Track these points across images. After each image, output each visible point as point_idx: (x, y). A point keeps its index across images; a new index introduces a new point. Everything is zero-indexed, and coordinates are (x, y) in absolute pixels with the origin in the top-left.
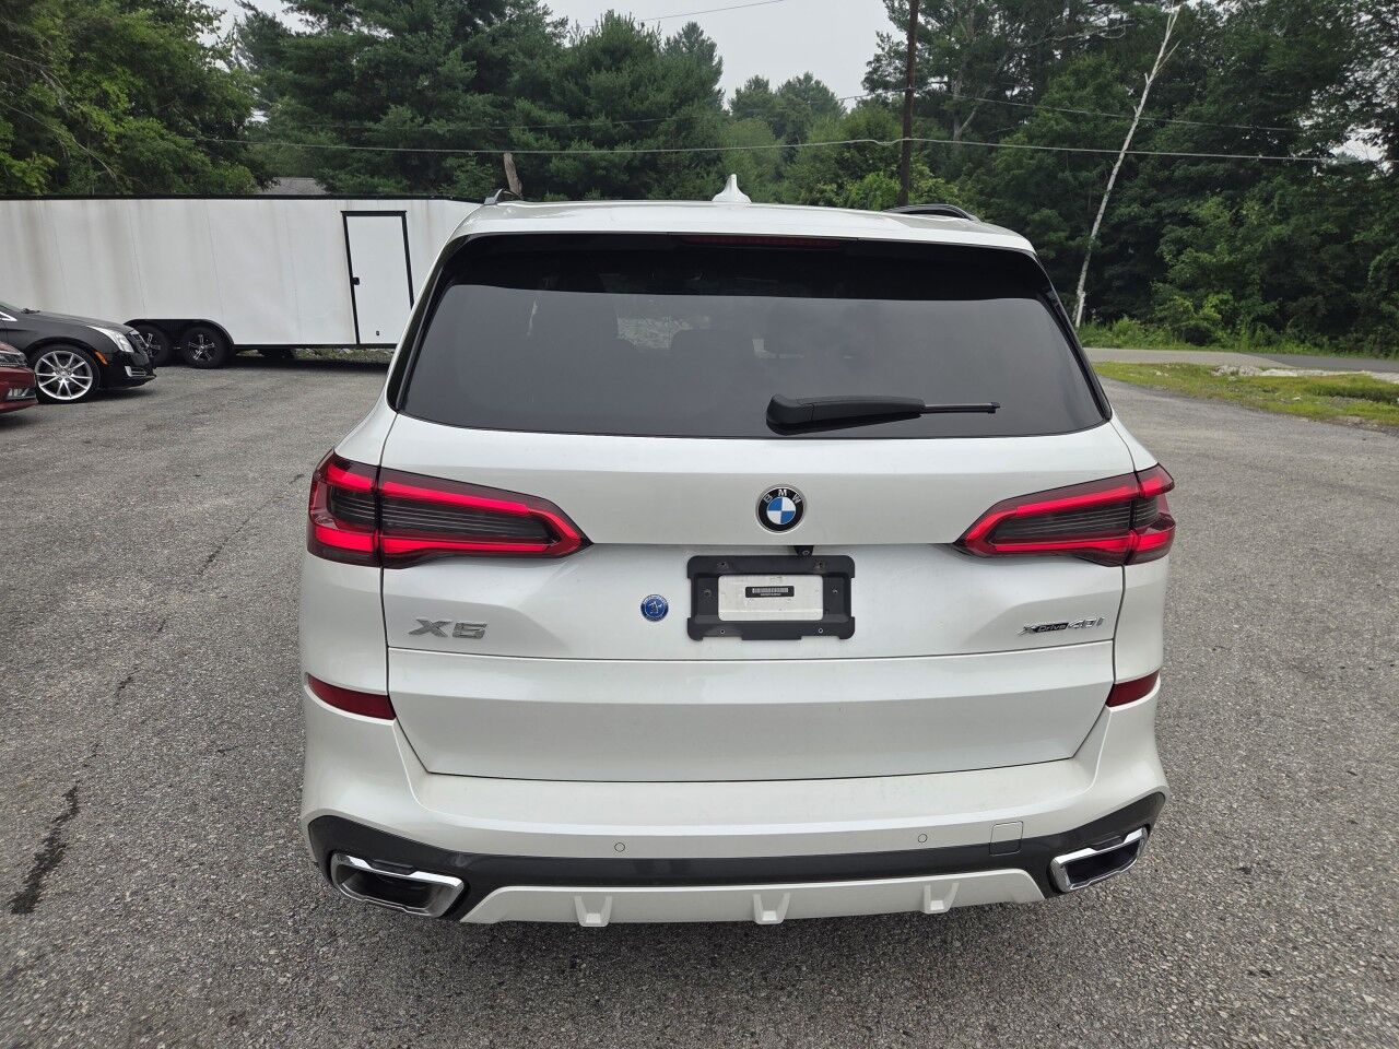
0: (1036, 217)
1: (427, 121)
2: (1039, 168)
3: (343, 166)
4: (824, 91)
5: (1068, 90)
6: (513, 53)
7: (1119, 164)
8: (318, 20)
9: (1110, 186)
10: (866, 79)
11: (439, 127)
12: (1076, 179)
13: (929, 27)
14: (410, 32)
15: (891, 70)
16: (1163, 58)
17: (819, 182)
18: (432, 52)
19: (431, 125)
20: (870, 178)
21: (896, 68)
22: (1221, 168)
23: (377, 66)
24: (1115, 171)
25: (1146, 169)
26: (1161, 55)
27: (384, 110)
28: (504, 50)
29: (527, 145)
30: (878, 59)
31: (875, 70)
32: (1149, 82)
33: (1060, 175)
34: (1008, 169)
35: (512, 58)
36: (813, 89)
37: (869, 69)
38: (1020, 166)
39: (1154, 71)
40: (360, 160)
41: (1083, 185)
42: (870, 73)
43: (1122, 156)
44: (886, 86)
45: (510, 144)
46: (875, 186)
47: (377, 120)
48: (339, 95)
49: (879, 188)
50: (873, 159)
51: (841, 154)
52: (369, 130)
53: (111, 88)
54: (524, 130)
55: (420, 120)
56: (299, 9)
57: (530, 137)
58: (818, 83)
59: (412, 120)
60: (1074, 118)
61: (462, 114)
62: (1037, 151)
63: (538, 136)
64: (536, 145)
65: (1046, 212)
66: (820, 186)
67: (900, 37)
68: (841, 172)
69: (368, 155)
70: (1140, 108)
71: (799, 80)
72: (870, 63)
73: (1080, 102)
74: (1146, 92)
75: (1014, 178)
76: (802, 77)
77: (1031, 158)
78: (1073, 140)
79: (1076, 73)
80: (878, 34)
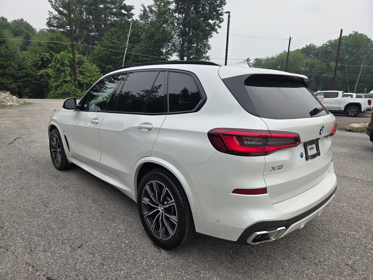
0: (107, 67)
2: (106, 54)
4: (29, 25)
5: (110, 35)
7: (125, 55)
9: (124, 61)
10: (47, 23)
12: (116, 58)
13: (64, 12)
15: (55, 22)
16: (131, 31)
17: (43, 52)
20: (62, 53)
21: (56, 22)
22: (149, 59)
24: (124, 57)
25: (132, 57)
26: (130, 30)
30: (50, 18)
31: (50, 21)
32: (128, 36)
33: (112, 57)
34: (98, 54)
36: (25, 24)
37: (47, 21)
38: (101, 53)
39: (129, 34)
41: (118, 60)
42: (48, 22)
43: (125, 53)
44: (54, 26)
46: (64, 55)
49: (66, 56)
50: (60, 47)
51: (49, 44)
58: (26, 22)
60: (113, 43)
62: (105, 50)
65: (110, 66)
66: (44, 53)
67: (56, 13)
68: (50, 50)
70: (128, 43)
71: (19, 20)
72: (47, 19)
73: (114, 39)
74: (128, 39)
75: (100, 56)
76: (20, 19)
77: (104, 52)
78: (114, 48)
79: (111, 32)
80: (48, 11)
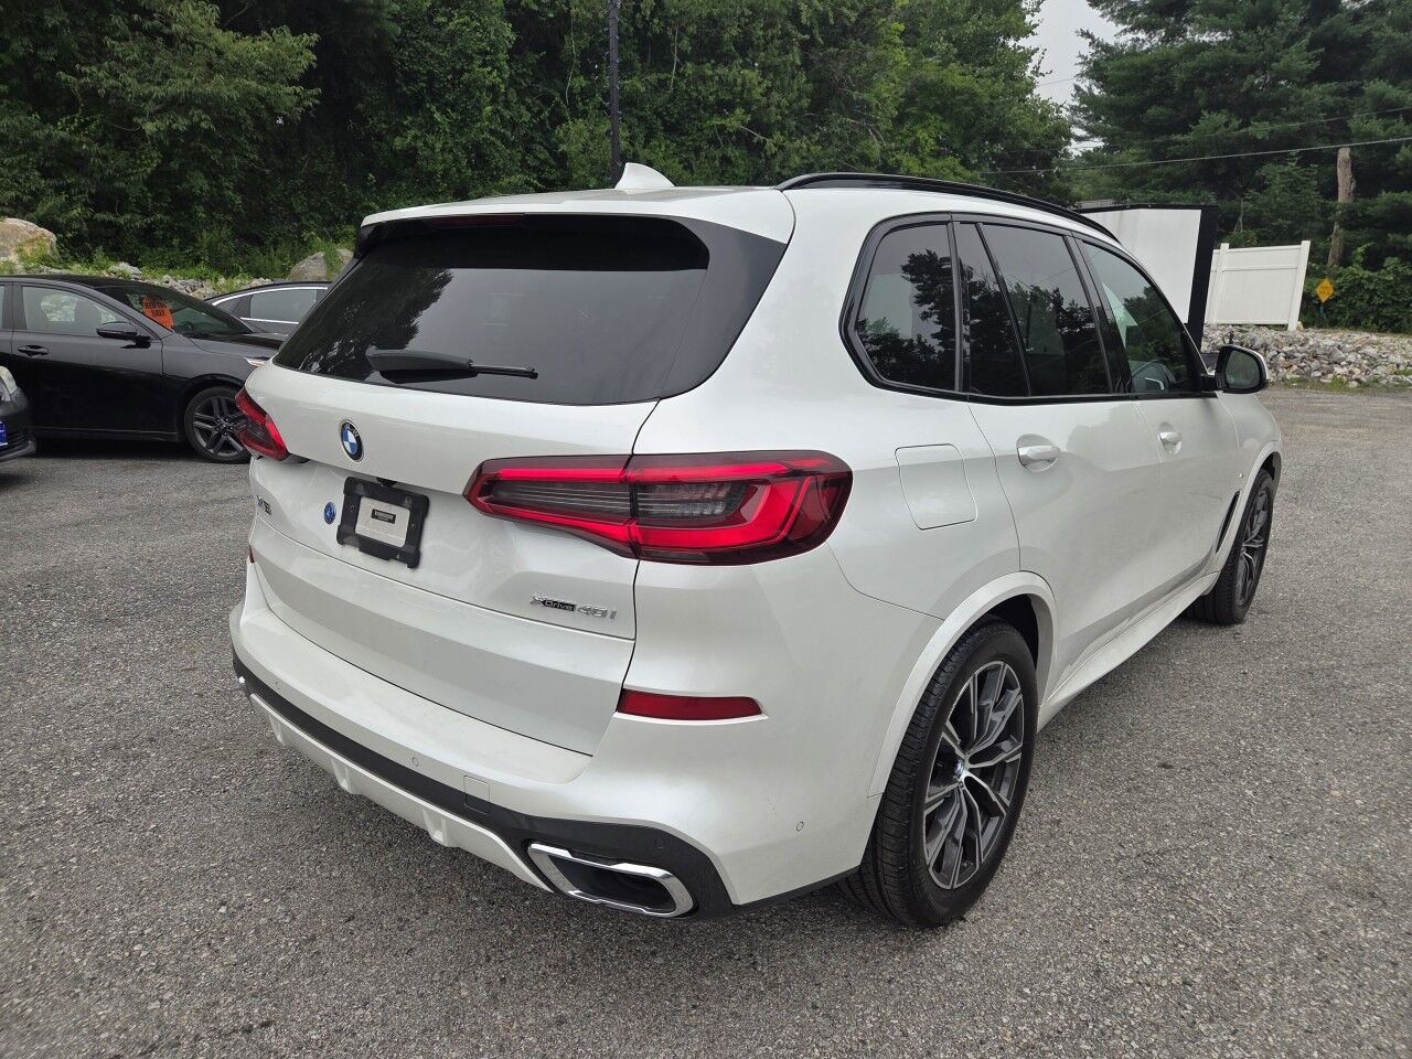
1: (1246, 124)
3: (1140, 184)
6: (1378, 29)
8: (1150, 37)
11: (1260, 130)
14: (1246, 30)
18: (1269, 48)
19: (1250, 128)
23: (1201, 74)
27: (1196, 118)
28: (1367, 28)
29: (1370, 135)
35: (1376, 35)
40: (1159, 176)
45: (1346, 136)
47: (1186, 131)
48: (1153, 111)
52: (1176, 143)
53: (922, 135)
54: (1369, 117)
55: (1236, 123)
56: (1132, 29)
57: (1375, 125)
59: (1226, 125)
61: (1293, 110)
63: (1388, 122)
64: (1382, 133)
69: (1168, 168)
